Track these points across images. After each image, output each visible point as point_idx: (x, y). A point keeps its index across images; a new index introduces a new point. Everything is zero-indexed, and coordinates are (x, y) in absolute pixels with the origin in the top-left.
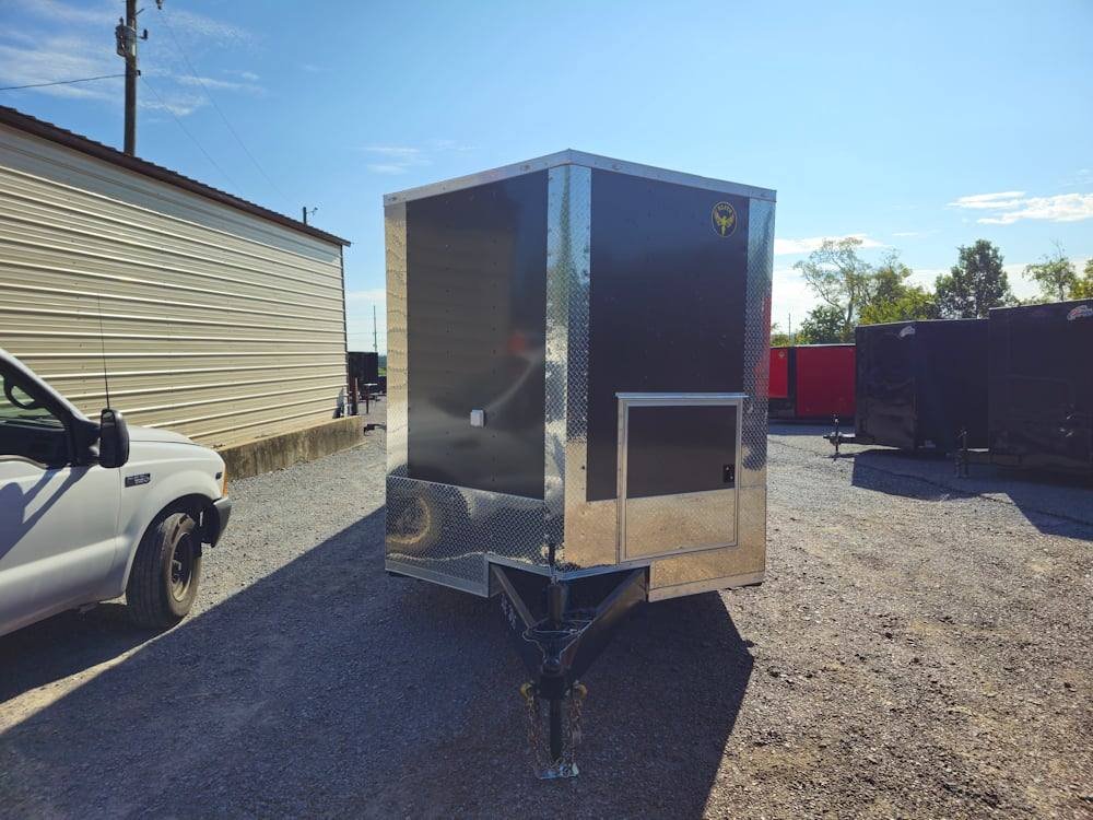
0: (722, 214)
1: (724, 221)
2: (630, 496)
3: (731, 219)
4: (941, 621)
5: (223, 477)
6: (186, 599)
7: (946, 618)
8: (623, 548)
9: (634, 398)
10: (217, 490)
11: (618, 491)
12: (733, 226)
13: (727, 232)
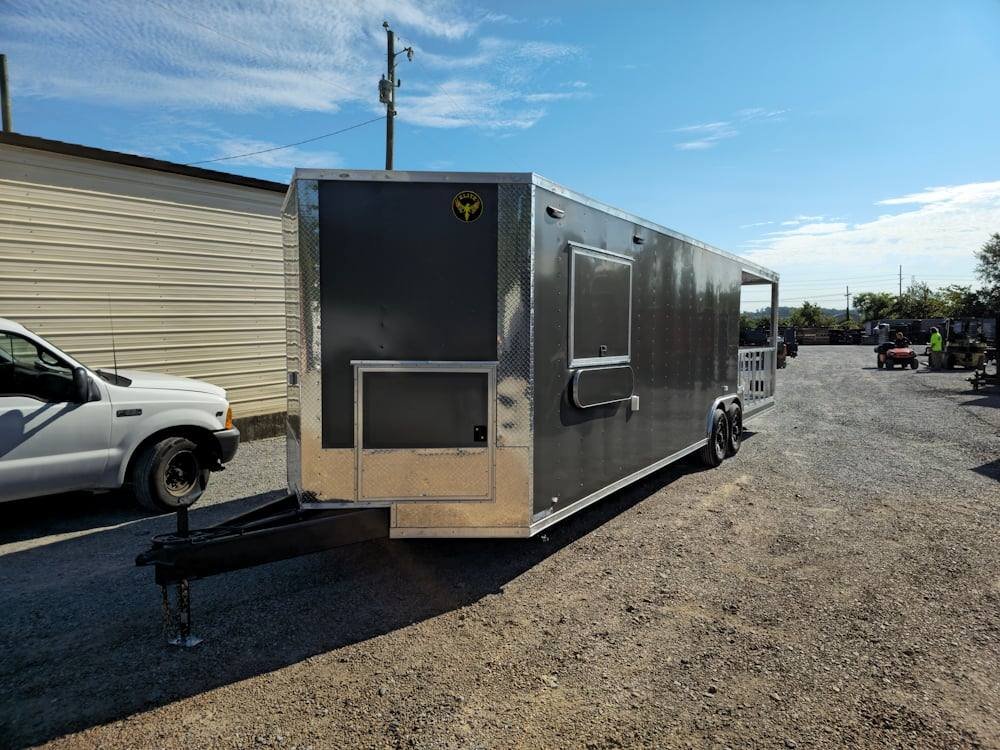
0: (464, 202)
1: (467, 208)
2: (365, 447)
3: (476, 206)
4: (724, 609)
5: (225, 415)
6: (187, 496)
7: (732, 607)
8: (359, 489)
9: (370, 365)
10: (216, 424)
11: (355, 441)
12: (478, 211)
13: (472, 217)
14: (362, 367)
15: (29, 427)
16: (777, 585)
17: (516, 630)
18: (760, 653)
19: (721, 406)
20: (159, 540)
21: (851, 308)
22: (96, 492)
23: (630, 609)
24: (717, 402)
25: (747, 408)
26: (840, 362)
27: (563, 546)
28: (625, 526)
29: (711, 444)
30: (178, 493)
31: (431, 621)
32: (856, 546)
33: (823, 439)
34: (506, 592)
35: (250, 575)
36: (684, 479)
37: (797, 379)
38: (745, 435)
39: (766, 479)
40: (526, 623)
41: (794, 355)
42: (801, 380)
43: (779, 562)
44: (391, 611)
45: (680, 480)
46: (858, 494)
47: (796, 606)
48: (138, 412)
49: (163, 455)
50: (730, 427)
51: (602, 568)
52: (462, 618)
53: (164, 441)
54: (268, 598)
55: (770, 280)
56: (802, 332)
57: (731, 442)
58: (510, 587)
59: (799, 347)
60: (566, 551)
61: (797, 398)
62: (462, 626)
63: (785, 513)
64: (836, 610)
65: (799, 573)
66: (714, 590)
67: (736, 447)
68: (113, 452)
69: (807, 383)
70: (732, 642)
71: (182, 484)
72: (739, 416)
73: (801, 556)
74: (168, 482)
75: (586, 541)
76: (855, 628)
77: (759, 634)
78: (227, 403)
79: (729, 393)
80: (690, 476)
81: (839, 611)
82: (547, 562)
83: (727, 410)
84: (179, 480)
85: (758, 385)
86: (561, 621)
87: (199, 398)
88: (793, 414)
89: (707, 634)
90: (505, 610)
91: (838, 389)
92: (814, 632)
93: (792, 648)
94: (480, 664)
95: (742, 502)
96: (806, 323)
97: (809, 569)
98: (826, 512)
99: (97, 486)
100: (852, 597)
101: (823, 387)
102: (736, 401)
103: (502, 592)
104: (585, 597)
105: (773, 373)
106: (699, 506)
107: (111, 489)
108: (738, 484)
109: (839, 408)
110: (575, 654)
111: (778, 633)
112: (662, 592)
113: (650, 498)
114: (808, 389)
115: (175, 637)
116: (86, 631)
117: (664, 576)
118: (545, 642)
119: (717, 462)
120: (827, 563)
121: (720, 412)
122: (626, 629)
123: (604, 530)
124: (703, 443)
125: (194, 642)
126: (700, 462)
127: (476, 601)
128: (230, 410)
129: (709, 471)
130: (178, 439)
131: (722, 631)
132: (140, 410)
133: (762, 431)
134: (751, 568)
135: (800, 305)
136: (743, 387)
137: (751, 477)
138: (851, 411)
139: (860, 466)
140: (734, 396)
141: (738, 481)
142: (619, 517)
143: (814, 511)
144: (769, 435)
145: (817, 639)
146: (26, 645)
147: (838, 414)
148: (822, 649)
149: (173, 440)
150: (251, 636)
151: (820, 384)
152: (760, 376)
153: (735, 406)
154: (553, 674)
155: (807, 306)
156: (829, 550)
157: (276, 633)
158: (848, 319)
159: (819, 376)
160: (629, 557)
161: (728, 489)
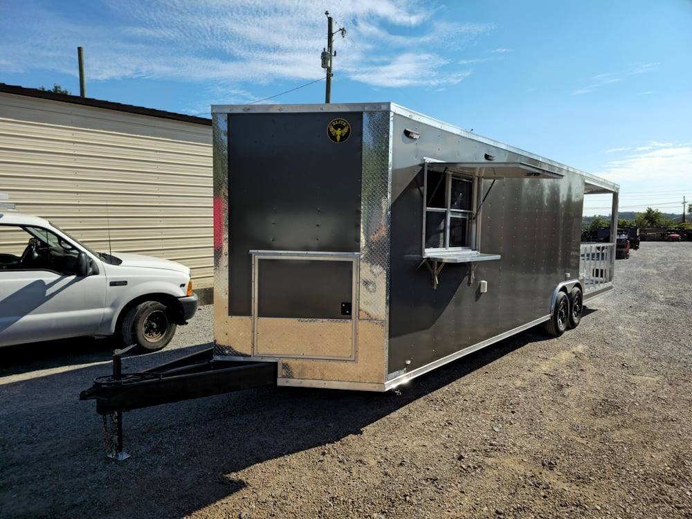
0: (336, 127)
1: (339, 132)
3: (345, 130)
4: (543, 465)
5: (186, 286)
6: (159, 342)
7: (550, 463)
8: (255, 348)
9: (264, 254)
10: (180, 292)
11: (253, 311)
12: (347, 134)
13: (342, 138)
14: (258, 255)
15: (49, 292)
16: (595, 444)
17: (363, 469)
18: (568, 510)
19: (564, 289)
20: (99, 381)
21: (687, 213)
22: (96, 338)
23: (460, 458)
24: (560, 286)
25: (586, 291)
26: (675, 255)
27: (418, 397)
28: (473, 383)
29: (554, 318)
30: (152, 340)
31: (299, 454)
32: (672, 413)
33: (653, 317)
34: (365, 433)
35: (183, 405)
36: (529, 346)
37: (637, 267)
38: (586, 311)
39: (598, 348)
40: (373, 463)
41: (636, 248)
42: (640, 268)
43: (600, 423)
44: (272, 443)
45: (525, 346)
46: (678, 366)
47: (609, 467)
48: (125, 283)
49: (142, 313)
50: (571, 306)
51: (446, 419)
52: (324, 454)
53: (144, 304)
54: (189, 424)
55: (613, 190)
56: (645, 231)
57: (571, 317)
58: (369, 429)
59: (640, 243)
60: (421, 402)
61: (635, 282)
62: (321, 461)
63: (612, 379)
64: (646, 473)
65: (616, 435)
66: (537, 445)
67: (576, 321)
68: (107, 310)
69: (645, 271)
70: (545, 497)
71: (156, 333)
72: (580, 297)
73: (620, 418)
74: (146, 332)
75: (437, 394)
76: (661, 492)
77: (571, 490)
78: (189, 278)
79: (571, 279)
80: (535, 343)
81: (648, 474)
82: (403, 411)
83: (569, 292)
84: (154, 331)
85: (597, 273)
86: (401, 464)
87: (169, 274)
88: (630, 296)
89: (524, 487)
90: (359, 450)
91: (671, 276)
92: (623, 493)
93: (599, 508)
94: (326, 498)
95: (575, 368)
96: (649, 225)
97: (625, 432)
98: (647, 380)
99: (96, 334)
100: (662, 461)
101: (658, 274)
102: (577, 285)
103: (361, 433)
104: (426, 444)
105: (612, 263)
106: (537, 369)
107: (107, 336)
108: (573, 352)
109: (670, 292)
110: (405, 496)
111: (589, 491)
112: (491, 445)
113: (498, 361)
114: (646, 275)
115: (111, 452)
116: (58, 441)
117: (497, 429)
118: (383, 482)
119: (559, 333)
120: (642, 427)
121: (563, 294)
122: (454, 477)
123: (454, 386)
124: (547, 318)
125: (124, 456)
126: (543, 333)
127: (338, 439)
128: (190, 283)
129: (552, 340)
130: (153, 302)
131: (537, 485)
132: (126, 282)
133: (602, 309)
134: (574, 428)
135: (644, 210)
136: (583, 274)
137: (586, 347)
138: (680, 294)
139: (683, 341)
140: (576, 281)
141: (574, 349)
142: (469, 375)
143: (637, 379)
144: (607, 313)
145: (624, 501)
146: (15, 449)
147: (668, 296)
148: (628, 511)
149: (149, 303)
150: (166, 455)
151: (655, 272)
152: (601, 265)
153: (577, 289)
154: (383, 513)
155: (650, 211)
156: (646, 415)
157: (183, 454)
158: (684, 222)
159: (655, 266)
160: (470, 410)
161: (565, 356)
